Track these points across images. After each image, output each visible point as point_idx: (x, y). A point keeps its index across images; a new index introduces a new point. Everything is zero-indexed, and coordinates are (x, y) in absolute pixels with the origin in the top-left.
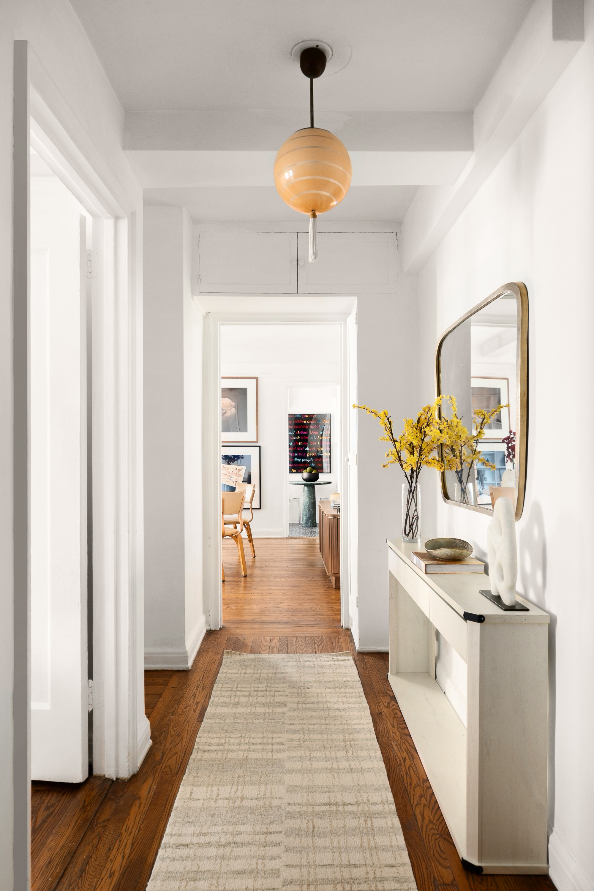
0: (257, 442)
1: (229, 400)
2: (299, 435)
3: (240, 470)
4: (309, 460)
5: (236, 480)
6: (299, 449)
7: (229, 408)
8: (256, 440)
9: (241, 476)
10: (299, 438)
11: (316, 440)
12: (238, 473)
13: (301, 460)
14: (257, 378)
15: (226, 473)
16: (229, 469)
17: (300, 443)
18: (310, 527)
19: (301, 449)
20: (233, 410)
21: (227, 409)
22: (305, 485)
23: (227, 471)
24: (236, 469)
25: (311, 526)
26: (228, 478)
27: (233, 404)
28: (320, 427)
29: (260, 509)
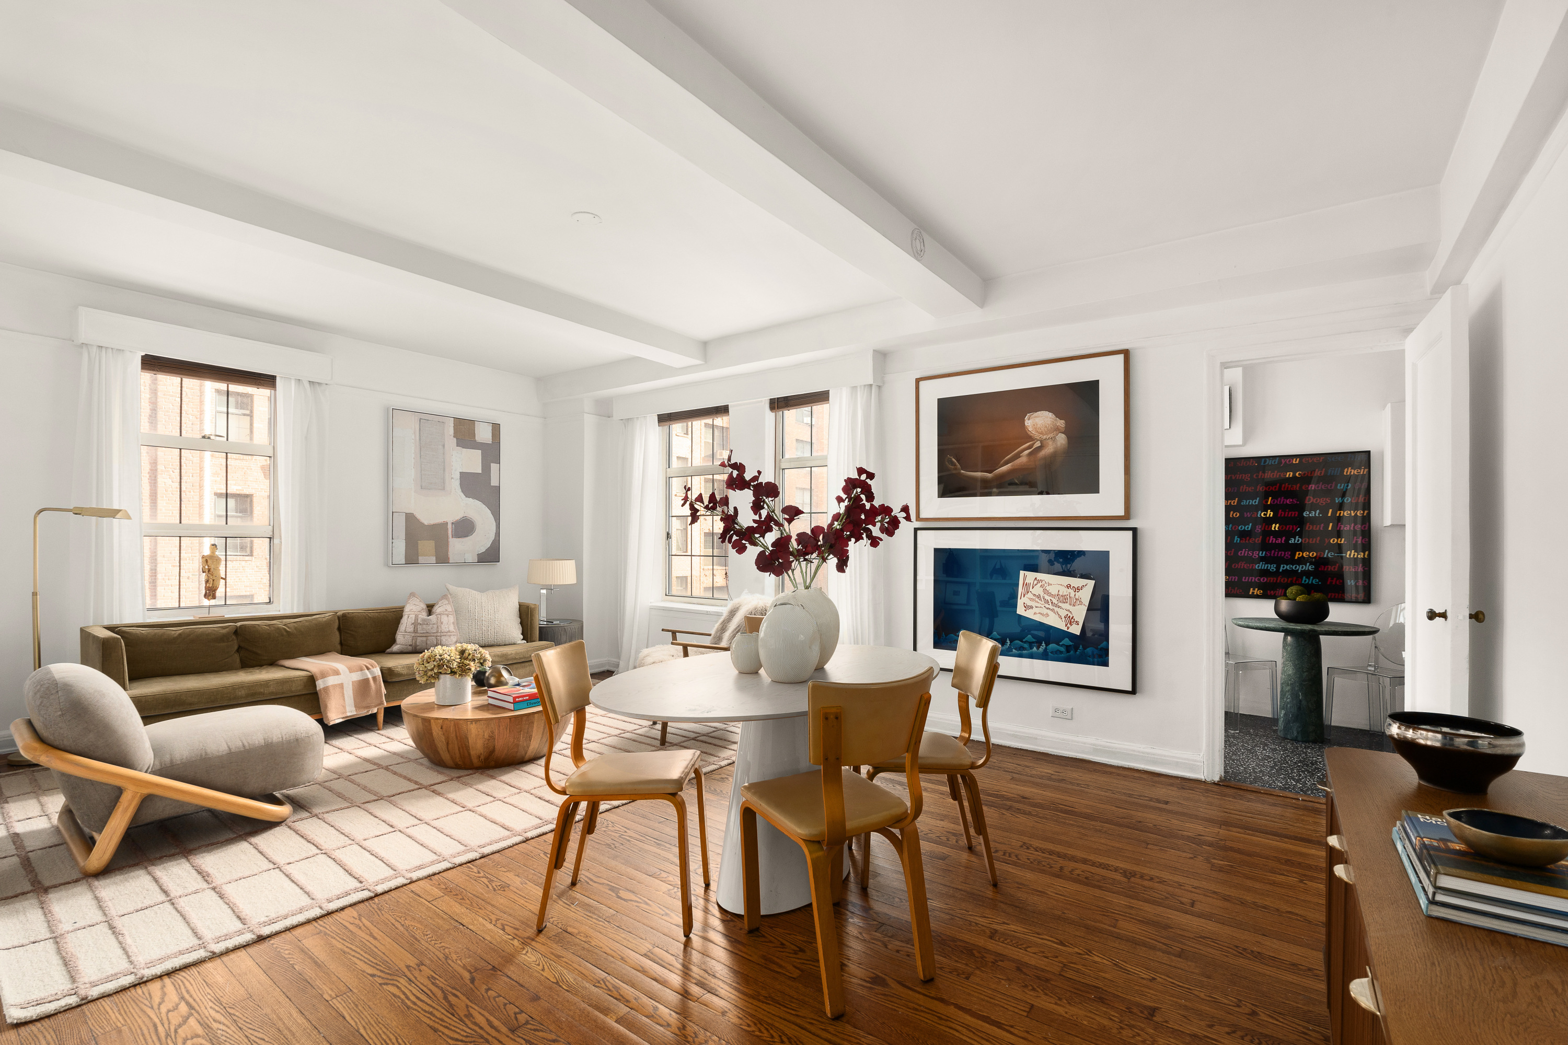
0: (1127, 516)
1: (1050, 415)
2: (1271, 507)
3: (1078, 589)
4: (1300, 568)
5: (1067, 613)
6: (1272, 539)
7: (1051, 435)
8: (1122, 513)
9: (1081, 603)
10: (1270, 513)
11: (1326, 520)
12: (1072, 595)
13: (1278, 568)
14: (1126, 353)
15: (1042, 594)
16: (1049, 584)
17: (1275, 527)
18: (1295, 740)
19: (1279, 541)
20: (1062, 439)
21: (1045, 437)
22: (1287, 632)
23: (1046, 591)
24: (1069, 586)
25: (1299, 738)
26: (1047, 606)
27: (1061, 423)
28: (1337, 485)
29: (1133, 692)
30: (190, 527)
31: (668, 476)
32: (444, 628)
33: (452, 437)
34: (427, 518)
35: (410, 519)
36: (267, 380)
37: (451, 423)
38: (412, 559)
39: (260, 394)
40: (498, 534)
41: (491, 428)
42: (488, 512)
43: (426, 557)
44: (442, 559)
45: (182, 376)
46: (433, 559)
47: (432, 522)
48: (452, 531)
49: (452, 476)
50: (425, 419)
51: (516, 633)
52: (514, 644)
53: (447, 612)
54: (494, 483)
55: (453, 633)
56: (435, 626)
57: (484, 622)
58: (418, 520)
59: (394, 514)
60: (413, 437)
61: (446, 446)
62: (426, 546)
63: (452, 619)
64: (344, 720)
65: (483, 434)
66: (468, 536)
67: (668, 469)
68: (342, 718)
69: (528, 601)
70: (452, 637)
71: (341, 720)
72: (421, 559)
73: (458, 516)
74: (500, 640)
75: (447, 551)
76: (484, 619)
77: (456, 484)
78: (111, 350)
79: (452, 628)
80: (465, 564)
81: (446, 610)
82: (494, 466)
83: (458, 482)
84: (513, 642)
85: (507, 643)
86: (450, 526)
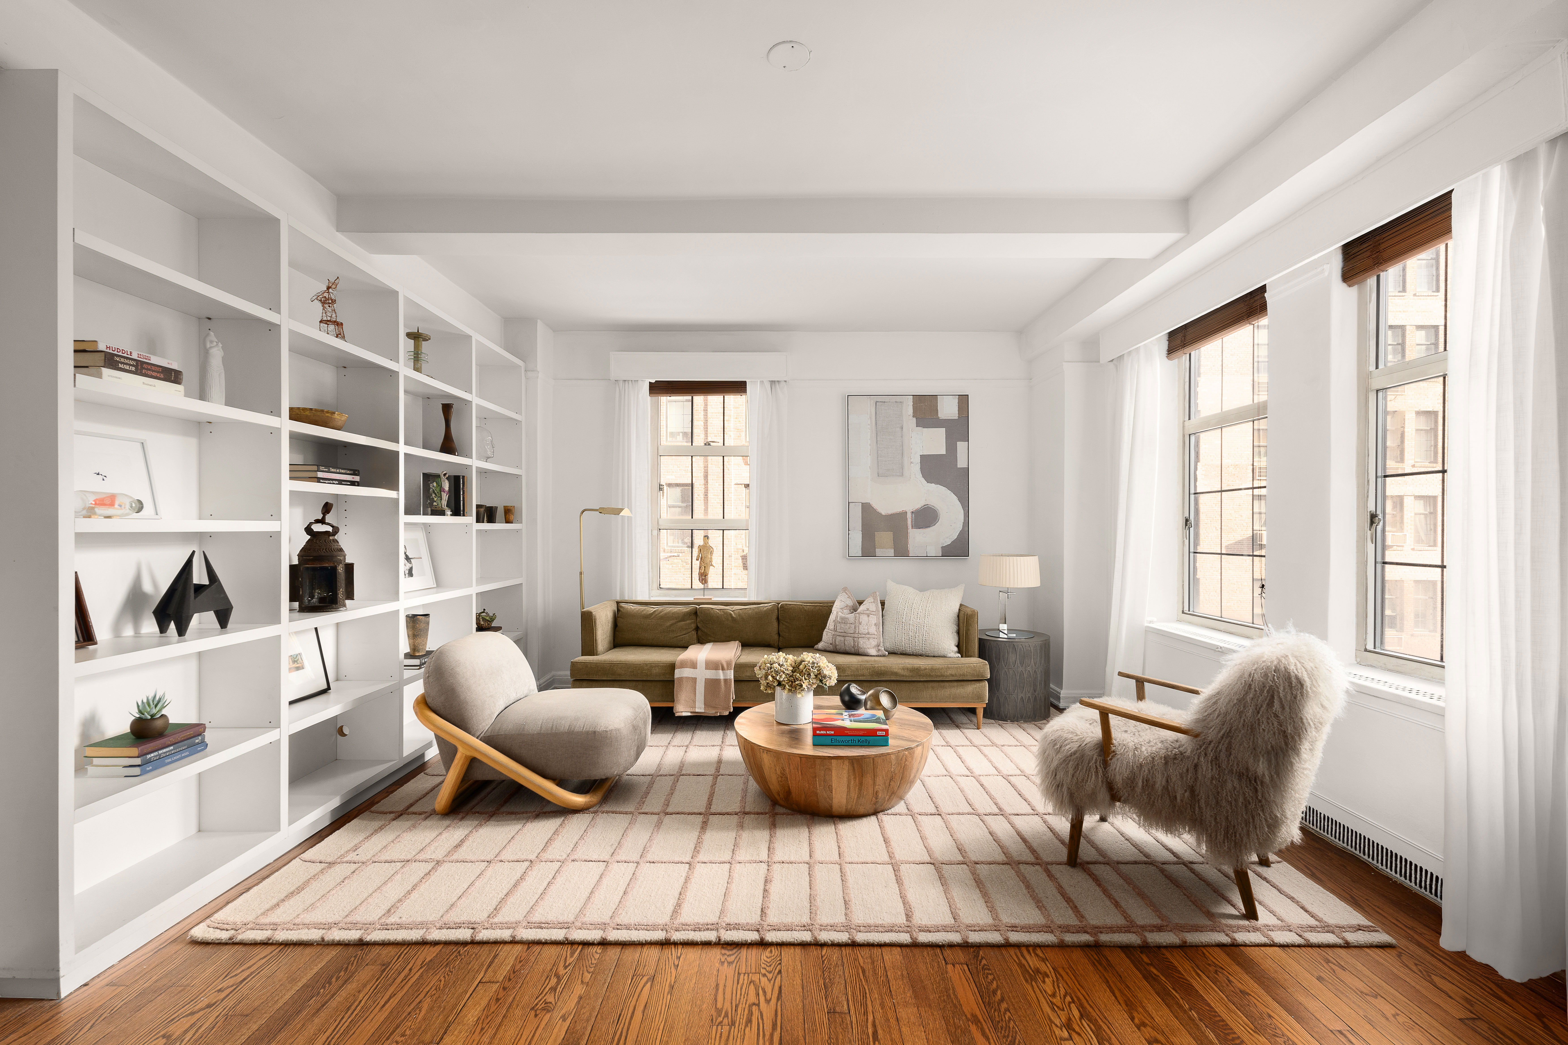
30: (701, 521)
31: (1187, 433)
32: (863, 629)
33: (911, 417)
34: (885, 507)
35: (867, 508)
36: (738, 387)
37: (910, 402)
38: (869, 551)
39: (733, 400)
40: (966, 523)
41: (957, 401)
42: (954, 498)
43: (884, 550)
44: (901, 552)
45: (692, 395)
46: (891, 552)
47: (890, 512)
48: (912, 521)
49: (912, 460)
50: (880, 401)
51: (948, 644)
52: (945, 657)
53: (868, 612)
54: (961, 463)
55: (873, 636)
56: (853, 626)
57: (911, 627)
58: (875, 510)
59: (850, 504)
60: (869, 422)
61: (904, 428)
62: (884, 537)
63: (874, 619)
64: (692, 715)
65: (948, 409)
66: (929, 527)
67: (1187, 423)
68: (691, 712)
69: (972, 605)
70: (871, 640)
71: (689, 714)
72: (878, 552)
73: (918, 505)
74: (928, 650)
75: (907, 543)
76: (911, 622)
77: (916, 468)
78: (630, 382)
79: (873, 630)
80: (927, 558)
81: (868, 609)
82: (961, 446)
83: (918, 466)
84: (942, 654)
85: (936, 654)
86: (909, 516)
